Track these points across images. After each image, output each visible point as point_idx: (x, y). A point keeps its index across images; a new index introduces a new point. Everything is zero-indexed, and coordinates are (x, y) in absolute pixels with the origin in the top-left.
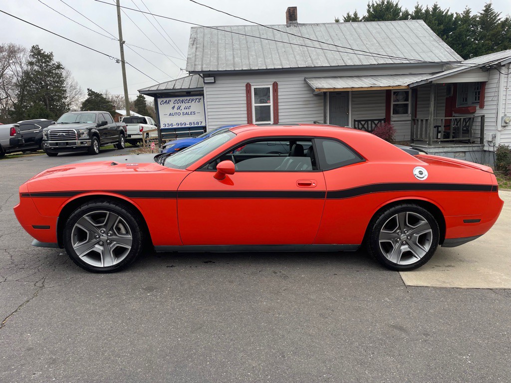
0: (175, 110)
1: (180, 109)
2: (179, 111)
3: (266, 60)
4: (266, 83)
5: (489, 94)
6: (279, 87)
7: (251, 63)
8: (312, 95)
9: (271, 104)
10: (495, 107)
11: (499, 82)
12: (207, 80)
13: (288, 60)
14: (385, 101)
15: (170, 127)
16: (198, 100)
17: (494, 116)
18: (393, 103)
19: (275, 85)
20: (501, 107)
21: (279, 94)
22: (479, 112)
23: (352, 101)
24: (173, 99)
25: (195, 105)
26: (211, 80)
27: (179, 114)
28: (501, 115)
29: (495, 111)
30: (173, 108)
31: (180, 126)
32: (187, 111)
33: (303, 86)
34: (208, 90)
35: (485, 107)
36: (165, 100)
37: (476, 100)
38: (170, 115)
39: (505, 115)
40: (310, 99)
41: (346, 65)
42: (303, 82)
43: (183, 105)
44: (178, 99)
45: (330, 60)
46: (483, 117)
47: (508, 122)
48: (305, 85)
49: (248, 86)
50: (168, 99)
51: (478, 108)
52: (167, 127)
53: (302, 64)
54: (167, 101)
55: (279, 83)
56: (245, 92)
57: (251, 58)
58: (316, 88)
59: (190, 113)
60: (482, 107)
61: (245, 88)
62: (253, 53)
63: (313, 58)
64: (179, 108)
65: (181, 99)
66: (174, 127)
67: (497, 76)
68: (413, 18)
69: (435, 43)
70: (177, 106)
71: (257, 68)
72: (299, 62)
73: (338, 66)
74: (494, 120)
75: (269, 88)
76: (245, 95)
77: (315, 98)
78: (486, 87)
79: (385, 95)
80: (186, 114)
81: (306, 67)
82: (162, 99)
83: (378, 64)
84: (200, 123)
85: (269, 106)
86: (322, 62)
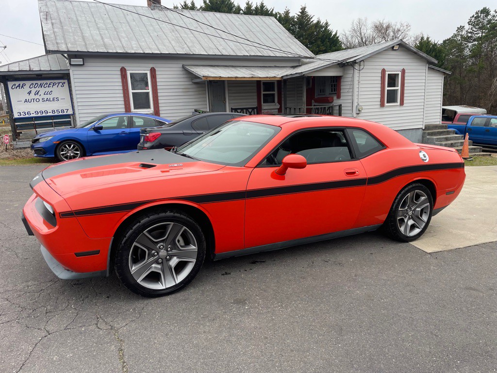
0: (32, 96)
1: (39, 94)
2: (37, 97)
3: (140, 44)
4: (143, 69)
5: (345, 86)
6: (157, 73)
7: (124, 45)
8: (191, 83)
9: (150, 90)
10: (350, 98)
11: (353, 77)
12: (74, 61)
13: (165, 46)
14: (256, 91)
15: (27, 116)
16: (61, 84)
17: (351, 105)
18: (263, 93)
19: (153, 71)
20: (355, 97)
21: (158, 80)
22: (336, 102)
23: (228, 90)
24: (28, 83)
25: (59, 90)
26: (79, 61)
27: (38, 100)
28: (355, 104)
29: (351, 101)
30: (29, 93)
31: (39, 115)
32: (48, 96)
33: (181, 73)
34: (75, 72)
35: (342, 98)
36: (17, 83)
37: (332, 91)
38: (26, 101)
39: (358, 104)
40: (189, 87)
41: (223, 55)
42: (181, 69)
43: (42, 90)
44: (34, 82)
45: (206, 49)
46: (340, 106)
47: (361, 110)
48: (184, 72)
49: (123, 71)
50: (21, 83)
51: (335, 98)
52: (22, 116)
53: (180, 51)
54: (21, 85)
55: (156, 69)
56: (120, 77)
57: (123, 40)
58: (203, 76)
59: (51, 100)
60: (339, 97)
61: (119, 73)
62: (123, 35)
63: (190, 45)
64: (37, 93)
65: (39, 82)
66: (32, 115)
67: (351, 72)
68: (245, 13)
69: (289, 39)
70: (34, 90)
71: (133, 52)
72: (176, 48)
73: (215, 55)
74: (350, 108)
75: (147, 73)
76: (120, 80)
77: (194, 86)
78: (342, 80)
79: (256, 84)
80: (47, 100)
81: (185, 54)
82: (14, 83)
83: (250, 56)
84: (65, 111)
85: (148, 93)
86: (198, 50)
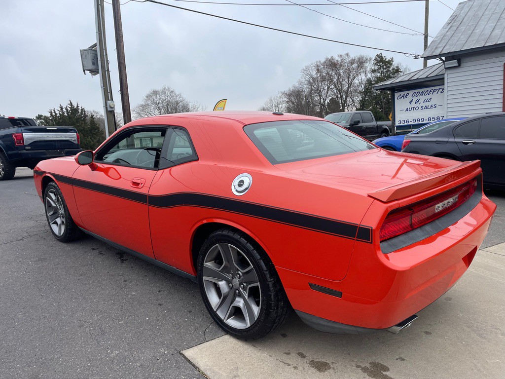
0: (413, 105)
1: (419, 103)
2: (417, 105)
12: (448, 64)
15: (406, 124)
16: (441, 90)
24: (411, 92)
25: (435, 98)
26: (454, 63)
27: (417, 109)
30: (411, 102)
31: (416, 123)
32: (427, 104)
34: (450, 76)
36: (402, 93)
38: (407, 110)
43: (422, 98)
44: (416, 91)
50: (405, 93)
52: (402, 124)
54: (405, 95)
59: (429, 107)
64: (417, 101)
65: (421, 90)
66: (410, 123)
70: (415, 99)
80: (426, 107)
82: (399, 93)
84: (441, 118)
